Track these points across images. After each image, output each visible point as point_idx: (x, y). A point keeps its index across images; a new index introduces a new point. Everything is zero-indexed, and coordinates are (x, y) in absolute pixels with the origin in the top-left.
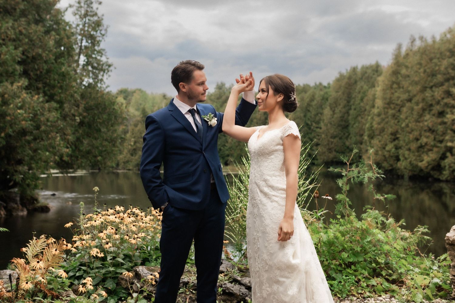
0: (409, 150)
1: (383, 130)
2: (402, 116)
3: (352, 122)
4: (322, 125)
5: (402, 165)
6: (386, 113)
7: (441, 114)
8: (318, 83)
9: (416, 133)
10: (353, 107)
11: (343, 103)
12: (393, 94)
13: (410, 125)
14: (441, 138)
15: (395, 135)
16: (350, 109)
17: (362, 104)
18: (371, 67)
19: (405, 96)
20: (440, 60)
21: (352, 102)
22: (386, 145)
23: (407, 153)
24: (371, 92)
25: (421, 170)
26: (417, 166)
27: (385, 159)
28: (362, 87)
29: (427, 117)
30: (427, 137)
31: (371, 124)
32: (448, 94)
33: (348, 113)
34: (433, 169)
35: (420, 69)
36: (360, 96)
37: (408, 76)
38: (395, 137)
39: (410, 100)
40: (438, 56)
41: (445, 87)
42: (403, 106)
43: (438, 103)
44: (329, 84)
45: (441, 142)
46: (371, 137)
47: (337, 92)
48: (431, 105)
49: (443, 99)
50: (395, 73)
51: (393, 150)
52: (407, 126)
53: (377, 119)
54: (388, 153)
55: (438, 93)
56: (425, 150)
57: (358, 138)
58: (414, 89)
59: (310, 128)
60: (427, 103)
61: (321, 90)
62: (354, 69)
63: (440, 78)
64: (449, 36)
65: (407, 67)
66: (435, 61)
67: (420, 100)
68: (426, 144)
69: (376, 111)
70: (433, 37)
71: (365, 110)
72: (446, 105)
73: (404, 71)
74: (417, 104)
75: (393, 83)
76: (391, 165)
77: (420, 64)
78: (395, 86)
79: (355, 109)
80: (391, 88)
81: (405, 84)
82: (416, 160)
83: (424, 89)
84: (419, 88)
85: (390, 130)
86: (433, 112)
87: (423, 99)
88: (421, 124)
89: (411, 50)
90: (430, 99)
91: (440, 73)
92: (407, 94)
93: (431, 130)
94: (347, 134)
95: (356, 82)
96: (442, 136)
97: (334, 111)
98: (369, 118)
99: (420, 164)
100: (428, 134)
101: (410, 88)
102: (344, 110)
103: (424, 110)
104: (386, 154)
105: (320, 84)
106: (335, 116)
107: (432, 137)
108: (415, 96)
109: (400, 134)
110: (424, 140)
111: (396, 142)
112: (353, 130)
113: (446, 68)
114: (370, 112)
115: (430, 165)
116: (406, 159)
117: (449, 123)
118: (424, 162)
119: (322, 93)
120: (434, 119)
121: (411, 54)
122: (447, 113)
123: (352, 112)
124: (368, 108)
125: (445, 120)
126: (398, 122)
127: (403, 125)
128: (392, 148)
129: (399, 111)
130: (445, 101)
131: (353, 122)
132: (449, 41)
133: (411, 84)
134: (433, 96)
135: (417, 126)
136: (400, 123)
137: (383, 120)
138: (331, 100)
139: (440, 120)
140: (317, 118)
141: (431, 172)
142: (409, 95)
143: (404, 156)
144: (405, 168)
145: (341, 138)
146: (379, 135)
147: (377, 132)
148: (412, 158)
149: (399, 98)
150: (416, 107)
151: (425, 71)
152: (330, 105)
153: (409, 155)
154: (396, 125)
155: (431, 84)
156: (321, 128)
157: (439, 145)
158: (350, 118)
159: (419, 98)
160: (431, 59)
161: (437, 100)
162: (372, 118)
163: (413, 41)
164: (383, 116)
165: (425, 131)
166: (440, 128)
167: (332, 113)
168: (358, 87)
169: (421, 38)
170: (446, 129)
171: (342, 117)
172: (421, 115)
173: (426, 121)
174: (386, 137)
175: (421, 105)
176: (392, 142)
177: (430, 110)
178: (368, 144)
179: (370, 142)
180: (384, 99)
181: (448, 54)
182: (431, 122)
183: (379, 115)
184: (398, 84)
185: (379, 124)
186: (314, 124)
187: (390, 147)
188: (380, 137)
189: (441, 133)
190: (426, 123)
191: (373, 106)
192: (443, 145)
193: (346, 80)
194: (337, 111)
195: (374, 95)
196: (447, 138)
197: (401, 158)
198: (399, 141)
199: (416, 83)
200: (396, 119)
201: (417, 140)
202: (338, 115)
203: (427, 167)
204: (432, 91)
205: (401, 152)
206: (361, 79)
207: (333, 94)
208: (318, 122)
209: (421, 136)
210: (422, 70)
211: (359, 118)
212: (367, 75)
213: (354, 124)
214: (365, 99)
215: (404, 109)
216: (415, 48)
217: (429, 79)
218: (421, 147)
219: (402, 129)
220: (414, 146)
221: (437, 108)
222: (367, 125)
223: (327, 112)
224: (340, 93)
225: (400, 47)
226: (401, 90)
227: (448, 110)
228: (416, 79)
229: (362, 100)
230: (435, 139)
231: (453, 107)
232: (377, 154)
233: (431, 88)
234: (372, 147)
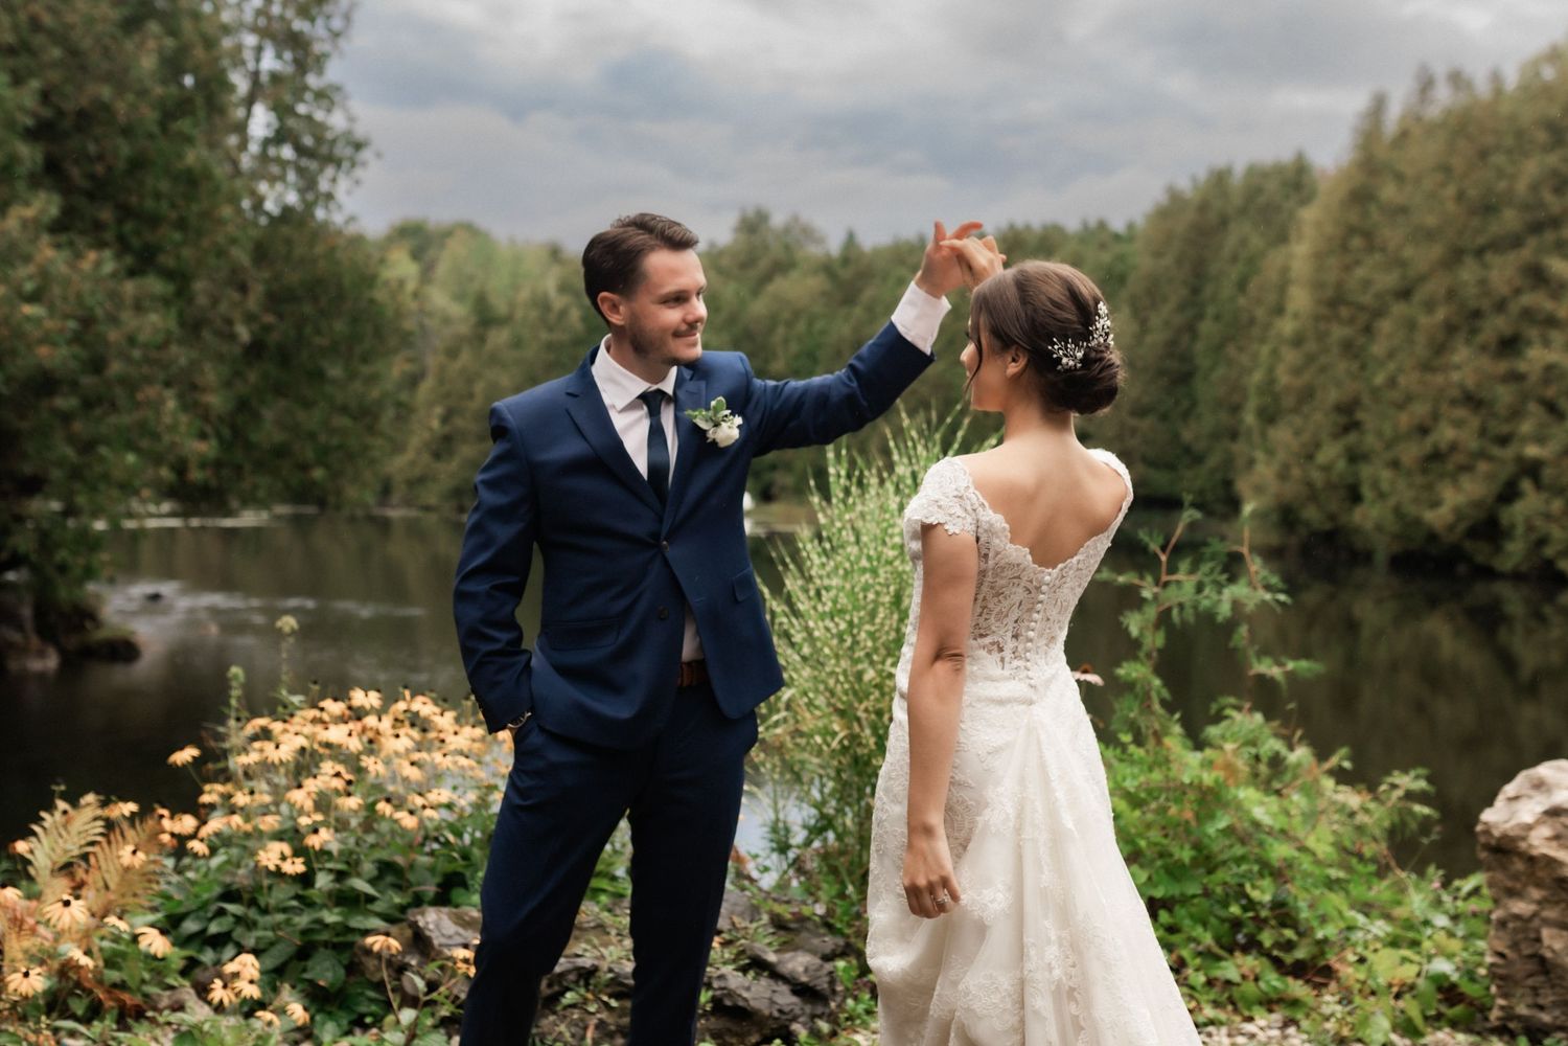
0: (1395, 464)
1: (1307, 395)
2: (1378, 349)
3: (1203, 362)
5: (1368, 516)
6: (1322, 337)
7: (1510, 345)
8: (1093, 223)
9: (1420, 409)
10: (1211, 310)
11: (1176, 294)
12: (1347, 268)
13: (1402, 380)
14: (1505, 429)
15: (1351, 413)
16: (1200, 316)
17: (1242, 301)
18: (1278, 170)
19: (1388, 280)
20: (1515, 156)
21: (1208, 291)
22: (1318, 445)
23: (1386, 475)
24: (1274, 260)
25: (1432, 537)
26: (1418, 521)
27: (1313, 495)
28: (1244, 242)
29: (1461, 354)
30: (1458, 424)
31: (1271, 370)
32: (1537, 276)
33: (1191, 329)
34: (1473, 532)
35: (1443, 185)
36: (1234, 273)
37: (1403, 210)
38: (1348, 418)
39: (1405, 294)
40: (1509, 141)
41: (1526, 253)
42: (1379, 313)
43: (1501, 306)
44: (1131, 226)
45: (1504, 440)
46: (1269, 417)
47: (1158, 254)
48: (1477, 314)
49: (1518, 292)
50: (1360, 197)
51: (1341, 465)
52: (1392, 382)
54: (1323, 474)
55: (1502, 271)
56: (1450, 467)
57: (1224, 417)
58: (1423, 257)
60: (1462, 304)
61: (1103, 246)
62: (1220, 178)
63: (1510, 219)
64: (1549, 73)
65: (1400, 178)
66: (1498, 159)
67: (1440, 295)
68: (1454, 447)
69: (1287, 326)
70: (1496, 78)
71: (1252, 321)
72: (1528, 314)
73: (1389, 192)
74: (1430, 306)
75: (1352, 230)
76: (1332, 517)
77: (1446, 169)
78: (1356, 242)
79: (1217, 318)
80: (1344, 247)
81: (1392, 235)
82: (1416, 500)
83: (1455, 256)
84: (1436, 251)
85: (1333, 396)
86: (1481, 338)
87: (1451, 294)
88: (1439, 379)
89: (1419, 119)
90: (1472, 290)
91: (1511, 204)
92: (1397, 272)
94: (1185, 403)
95: (1224, 222)
96: (1508, 420)
97: (1143, 323)
98: (1265, 350)
99: (1429, 516)
100: (1461, 413)
101: (1408, 252)
102: (1178, 320)
103: (1450, 328)
104: (1317, 477)
105: (1102, 225)
106: (1149, 339)
107: (1475, 422)
108: (1422, 279)
109: (1367, 410)
110: (1446, 434)
111: (1352, 438)
112: (1208, 389)
113: (1534, 188)
114: (1267, 326)
115: (1464, 518)
116: (1382, 496)
117: (1534, 378)
118: (1443, 510)
119: (1107, 258)
120: (1486, 363)
121: (1416, 131)
122: (1529, 343)
123: (1206, 327)
124: (1260, 314)
125: (1522, 367)
126: (1363, 367)
127: (1379, 379)
128: (1338, 457)
129: (1367, 329)
130: (1528, 299)
131: (1208, 364)
132: (1547, 91)
133: (1410, 238)
134: (1483, 282)
135: (1425, 383)
136: (1367, 373)
137: (1310, 359)
138: (1135, 284)
139: (1503, 366)
141: (1467, 544)
142: (1403, 277)
143: (1375, 485)
144: (1379, 528)
145: (1164, 417)
146: (1296, 410)
147: (1288, 401)
148: (1404, 493)
149: (1366, 284)
150: (1424, 320)
151: (1460, 196)
152: (1132, 303)
153: (1393, 482)
154: (1354, 377)
155: (1481, 240)
157: (1496, 451)
158: (1199, 347)
159: (1435, 286)
160: (1483, 154)
161: (1497, 297)
162: (1275, 353)
163: (1426, 85)
164: (1311, 346)
165: (1453, 402)
166: (1504, 395)
167: (1134, 327)
168: (1231, 240)
169: (1457, 79)
170: (1524, 397)
171: (1172, 344)
172: (1440, 348)
173: (1458, 367)
174: (1320, 418)
175: (1441, 314)
176: (1336, 436)
177: (1474, 331)
178: (1256, 438)
179: (1263, 435)
180: (1317, 285)
181: (1542, 136)
182: (1473, 372)
183: (1298, 341)
184: (1368, 235)
185: (1297, 371)
187: (1330, 452)
188: (1298, 420)
189: (1505, 412)
190: (1456, 376)
191: (1279, 310)
192: (1508, 453)
193: (1190, 215)
194: (1155, 320)
195: (1285, 271)
196: (1526, 427)
197: (1367, 492)
198: (1363, 432)
199: (1430, 235)
200: (1356, 357)
201: (1423, 431)
202: (1157, 337)
203: (1451, 528)
204: (1485, 266)
205: (1366, 471)
206: (1243, 211)
207: (1143, 263)
209: (1437, 419)
210: (1450, 191)
211: (1231, 350)
212: (1262, 200)
213: (1213, 368)
214: (1252, 286)
215: (1385, 326)
216: (1433, 112)
217: (1476, 222)
218: (1436, 456)
219: (1375, 393)
220: (1411, 452)
221: (1496, 326)
222: (1257, 377)
224: (1168, 261)
225: (1379, 105)
226: (1378, 257)
227: (1533, 333)
228: (1431, 220)
229: (1242, 285)
230: (1483, 432)
231: (1551, 322)
232: (1283, 475)
233: (1480, 253)
234: (1270, 452)
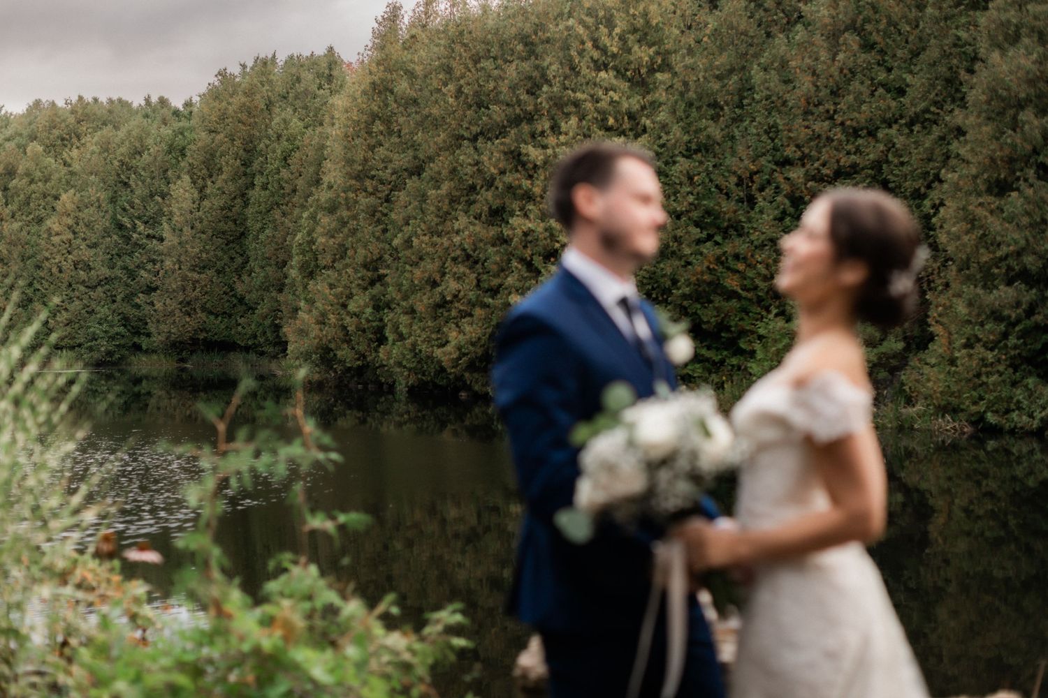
0: (412, 311)
1: (342, 252)
2: (396, 216)
3: (253, 225)
4: (166, 230)
5: (390, 353)
6: (351, 205)
7: (498, 215)
8: (154, 99)
9: (430, 267)
10: (258, 180)
11: (229, 164)
12: (372, 148)
13: (415, 241)
14: (495, 282)
15: (376, 269)
16: (251, 185)
17: (285, 173)
18: (313, 61)
19: (402, 160)
20: (500, 62)
21: (256, 166)
22: (350, 296)
23: (404, 321)
24: (311, 139)
25: (441, 370)
26: (430, 357)
27: (346, 338)
28: (286, 123)
29: (462, 221)
30: (459, 279)
31: (309, 233)
32: (517, 159)
33: (243, 196)
34: (471, 367)
35: (446, 85)
36: (279, 149)
37: (415, 102)
38: (374, 273)
40: (495, 51)
41: (508, 141)
42: (397, 187)
43: (490, 184)
44: (188, 104)
45: (494, 292)
46: (310, 272)
48: (472, 189)
49: (503, 172)
50: (381, 89)
51: (369, 310)
52: (408, 243)
53: (325, 220)
54: (355, 319)
55: (492, 156)
56: (454, 313)
57: (272, 272)
59: (127, 239)
60: (461, 180)
61: (165, 121)
62: (264, 65)
63: (497, 113)
65: (411, 75)
66: (486, 64)
67: (445, 172)
68: (456, 297)
69: (324, 196)
71: (294, 191)
72: (511, 189)
73: (403, 86)
74: (436, 182)
75: (374, 117)
76: (362, 356)
77: (448, 70)
78: (378, 127)
79: (265, 187)
80: (368, 131)
81: (405, 122)
82: (428, 340)
83: (455, 142)
84: (442, 137)
85: (362, 254)
86: (476, 209)
87: (453, 171)
88: (445, 241)
89: (424, 27)
90: (469, 170)
91: (497, 102)
92: (410, 153)
93: (470, 259)
94: (239, 260)
95: (269, 106)
96: (496, 275)
97: (201, 190)
98: (305, 215)
99: (438, 352)
100: (462, 269)
101: (419, 137)
102: (231, 187)
103: (453, 201)
104: (349, 321)
105: (163, 102)
106: (207, 204)
107: (473, 276)
108: (431, 159)
109: (388, 267)
110: (451, 286)
111: (378, 288)
112: (258, 248)
113: (513, 88)
114: (306, 196)
115: (465, 355)
116: (401, 337)
117: (515, 241)
118: (448, 348)
119: (167, 132)
120: (478, 228)
121: (423, 36)
122: (512, 214)
123: (255, 194)
124: (300, 183)
125: (507, 232)
126: (385, 231)
127: (398, 241)
128: (366, 306)
129: (388, 200)
130: (508, 178)
131: (259, 225)
133: (420, 124)
134: (477, 163)
135: (434, 245)
136: (388, 235)
137: (342, 223)
138: (194, 156)
139: (493, 231)
140: (152, 209)
141: (467, 375)
142: (415, 157)
143: (396, 328)
144: (400, 364)
145: (220, 272)
146: (331, 267)
147: (325, 260)
148: (418, 334)
149: (386, 161)
150: (432, 193)
151: (459, 91)
152: (191, 173)
153: (411, 325)
154: (378, 239)
155: (475, 129)
156: (161, 240)
157: (489, 300)
158: (250, 211)
159: (441, 165)
161: (487, 176)
162: (313, 217)
164: (343, 213)
165: (455, 259)
166: (494, 255)
167: (195, 194)
168: (276, 122)
170: (509, 256)
171: (228, 207)
172: (445, 217)
173: (458, 232)
174: (351, 274)
175: (445, 187)
176: (365, 289)
177: (470, 203)
179: (305, 287)
180: (347, 162)
181: (519, 47)
182: (470, 236)
183: (332, 209)
184: (387, 122)
185: (331, 234)
186: (141, 227)
187: (360, 301)
188: (332, 274)
189: (495, 268)
190: (457, 239)
191: (318, 182)
192: (498, 301)
193: (239, 99)
194: (212, 189)
195: (321, 148)
196: (510, 280)
197: (390, 334)
198: (385, 285)
199: (437, 124)
200: (379, 222)
201: (435, 284)
202: (213, 202)
203: (455, 363)
204: (477, 150)
205: (388, 317)
206: (285, 97)
207: (199, 137)
208: (152, 221)
209: (444, 274)
210: (451, 88)
211: (277, 214)
212: (300, 88)
213: (262, 229)
215: (402, 196)
216: (436, 23)
217: (470, 114)
218: (443, 304)
219: (395, 252)
220: (422, 302)
221: (487, 199)
222: (299, 237)
223: (182, 191)
224: (221, 137)
225: (394, 12)
226: (395, 139)
227: (516, 205)
228: (436, 111)
230: (478, 284)
231: (528, 197)
232: (322, 321)
233: (474, 139)
234: (311, 302)
